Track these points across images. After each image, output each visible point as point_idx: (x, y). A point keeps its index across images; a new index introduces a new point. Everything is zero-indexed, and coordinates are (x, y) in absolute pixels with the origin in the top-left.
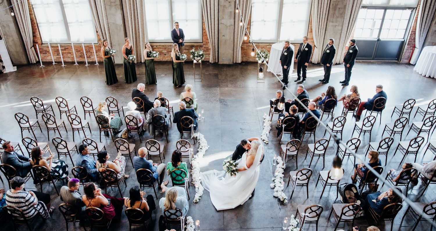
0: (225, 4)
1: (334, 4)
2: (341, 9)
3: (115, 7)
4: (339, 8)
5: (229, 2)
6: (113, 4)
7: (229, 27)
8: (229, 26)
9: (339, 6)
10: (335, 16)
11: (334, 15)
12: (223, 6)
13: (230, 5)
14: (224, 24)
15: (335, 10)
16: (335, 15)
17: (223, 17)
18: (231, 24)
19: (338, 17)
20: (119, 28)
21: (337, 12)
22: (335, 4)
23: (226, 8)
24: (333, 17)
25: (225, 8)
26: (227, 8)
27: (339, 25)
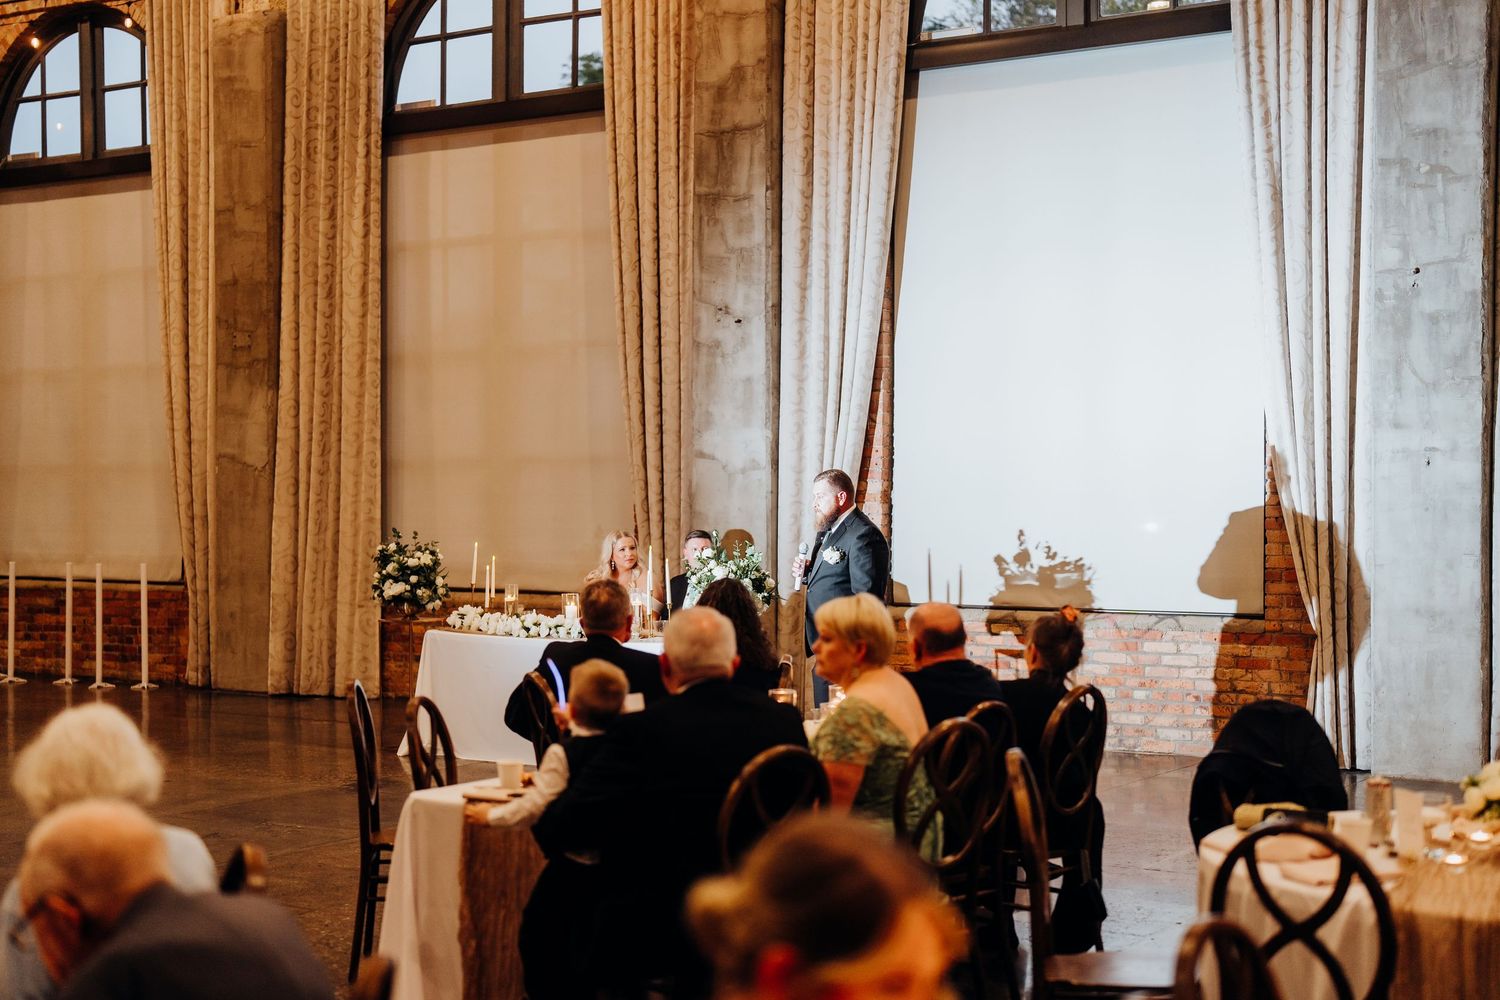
0: (720, 334)
1: (1390, 292)
2: (1444, 326)
3: (247, 371)
4: (1433, 319)
5: (739, 321)
6: (243, 359)
7: (741, 476)
8: (743, 471)
9: (1426, 304)
10: (1410, 381)
11: (1398, 372)
12: (710, 347)
13: (744, 341)
14: (713, 458)
15: (1402, 331)
16: (1406, 371)
17: (708, 412)
18: (754, 461)
19: (1434, 386)
20: (250, 489)
21: (1417, 343)
22: (1396, 286)
23: (723, 356)
24: (1399, 389)
25: (719, 360)
26: (730, 360)
27: (1454, 449)
